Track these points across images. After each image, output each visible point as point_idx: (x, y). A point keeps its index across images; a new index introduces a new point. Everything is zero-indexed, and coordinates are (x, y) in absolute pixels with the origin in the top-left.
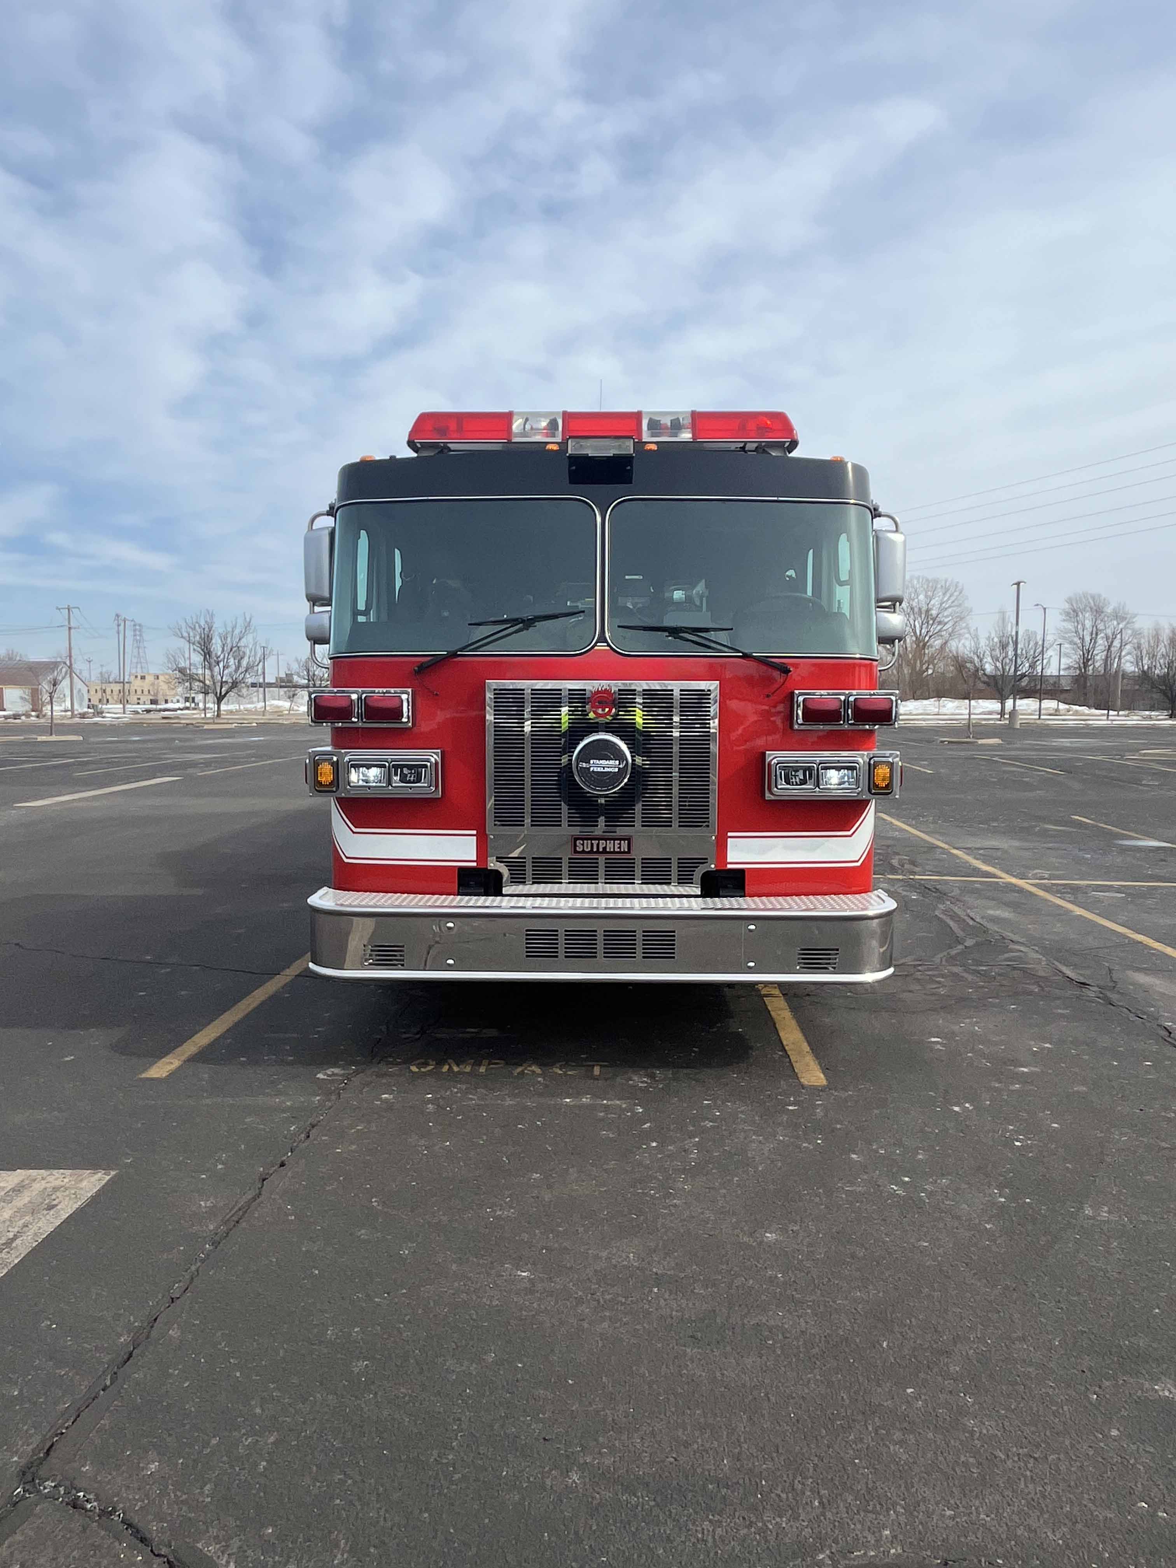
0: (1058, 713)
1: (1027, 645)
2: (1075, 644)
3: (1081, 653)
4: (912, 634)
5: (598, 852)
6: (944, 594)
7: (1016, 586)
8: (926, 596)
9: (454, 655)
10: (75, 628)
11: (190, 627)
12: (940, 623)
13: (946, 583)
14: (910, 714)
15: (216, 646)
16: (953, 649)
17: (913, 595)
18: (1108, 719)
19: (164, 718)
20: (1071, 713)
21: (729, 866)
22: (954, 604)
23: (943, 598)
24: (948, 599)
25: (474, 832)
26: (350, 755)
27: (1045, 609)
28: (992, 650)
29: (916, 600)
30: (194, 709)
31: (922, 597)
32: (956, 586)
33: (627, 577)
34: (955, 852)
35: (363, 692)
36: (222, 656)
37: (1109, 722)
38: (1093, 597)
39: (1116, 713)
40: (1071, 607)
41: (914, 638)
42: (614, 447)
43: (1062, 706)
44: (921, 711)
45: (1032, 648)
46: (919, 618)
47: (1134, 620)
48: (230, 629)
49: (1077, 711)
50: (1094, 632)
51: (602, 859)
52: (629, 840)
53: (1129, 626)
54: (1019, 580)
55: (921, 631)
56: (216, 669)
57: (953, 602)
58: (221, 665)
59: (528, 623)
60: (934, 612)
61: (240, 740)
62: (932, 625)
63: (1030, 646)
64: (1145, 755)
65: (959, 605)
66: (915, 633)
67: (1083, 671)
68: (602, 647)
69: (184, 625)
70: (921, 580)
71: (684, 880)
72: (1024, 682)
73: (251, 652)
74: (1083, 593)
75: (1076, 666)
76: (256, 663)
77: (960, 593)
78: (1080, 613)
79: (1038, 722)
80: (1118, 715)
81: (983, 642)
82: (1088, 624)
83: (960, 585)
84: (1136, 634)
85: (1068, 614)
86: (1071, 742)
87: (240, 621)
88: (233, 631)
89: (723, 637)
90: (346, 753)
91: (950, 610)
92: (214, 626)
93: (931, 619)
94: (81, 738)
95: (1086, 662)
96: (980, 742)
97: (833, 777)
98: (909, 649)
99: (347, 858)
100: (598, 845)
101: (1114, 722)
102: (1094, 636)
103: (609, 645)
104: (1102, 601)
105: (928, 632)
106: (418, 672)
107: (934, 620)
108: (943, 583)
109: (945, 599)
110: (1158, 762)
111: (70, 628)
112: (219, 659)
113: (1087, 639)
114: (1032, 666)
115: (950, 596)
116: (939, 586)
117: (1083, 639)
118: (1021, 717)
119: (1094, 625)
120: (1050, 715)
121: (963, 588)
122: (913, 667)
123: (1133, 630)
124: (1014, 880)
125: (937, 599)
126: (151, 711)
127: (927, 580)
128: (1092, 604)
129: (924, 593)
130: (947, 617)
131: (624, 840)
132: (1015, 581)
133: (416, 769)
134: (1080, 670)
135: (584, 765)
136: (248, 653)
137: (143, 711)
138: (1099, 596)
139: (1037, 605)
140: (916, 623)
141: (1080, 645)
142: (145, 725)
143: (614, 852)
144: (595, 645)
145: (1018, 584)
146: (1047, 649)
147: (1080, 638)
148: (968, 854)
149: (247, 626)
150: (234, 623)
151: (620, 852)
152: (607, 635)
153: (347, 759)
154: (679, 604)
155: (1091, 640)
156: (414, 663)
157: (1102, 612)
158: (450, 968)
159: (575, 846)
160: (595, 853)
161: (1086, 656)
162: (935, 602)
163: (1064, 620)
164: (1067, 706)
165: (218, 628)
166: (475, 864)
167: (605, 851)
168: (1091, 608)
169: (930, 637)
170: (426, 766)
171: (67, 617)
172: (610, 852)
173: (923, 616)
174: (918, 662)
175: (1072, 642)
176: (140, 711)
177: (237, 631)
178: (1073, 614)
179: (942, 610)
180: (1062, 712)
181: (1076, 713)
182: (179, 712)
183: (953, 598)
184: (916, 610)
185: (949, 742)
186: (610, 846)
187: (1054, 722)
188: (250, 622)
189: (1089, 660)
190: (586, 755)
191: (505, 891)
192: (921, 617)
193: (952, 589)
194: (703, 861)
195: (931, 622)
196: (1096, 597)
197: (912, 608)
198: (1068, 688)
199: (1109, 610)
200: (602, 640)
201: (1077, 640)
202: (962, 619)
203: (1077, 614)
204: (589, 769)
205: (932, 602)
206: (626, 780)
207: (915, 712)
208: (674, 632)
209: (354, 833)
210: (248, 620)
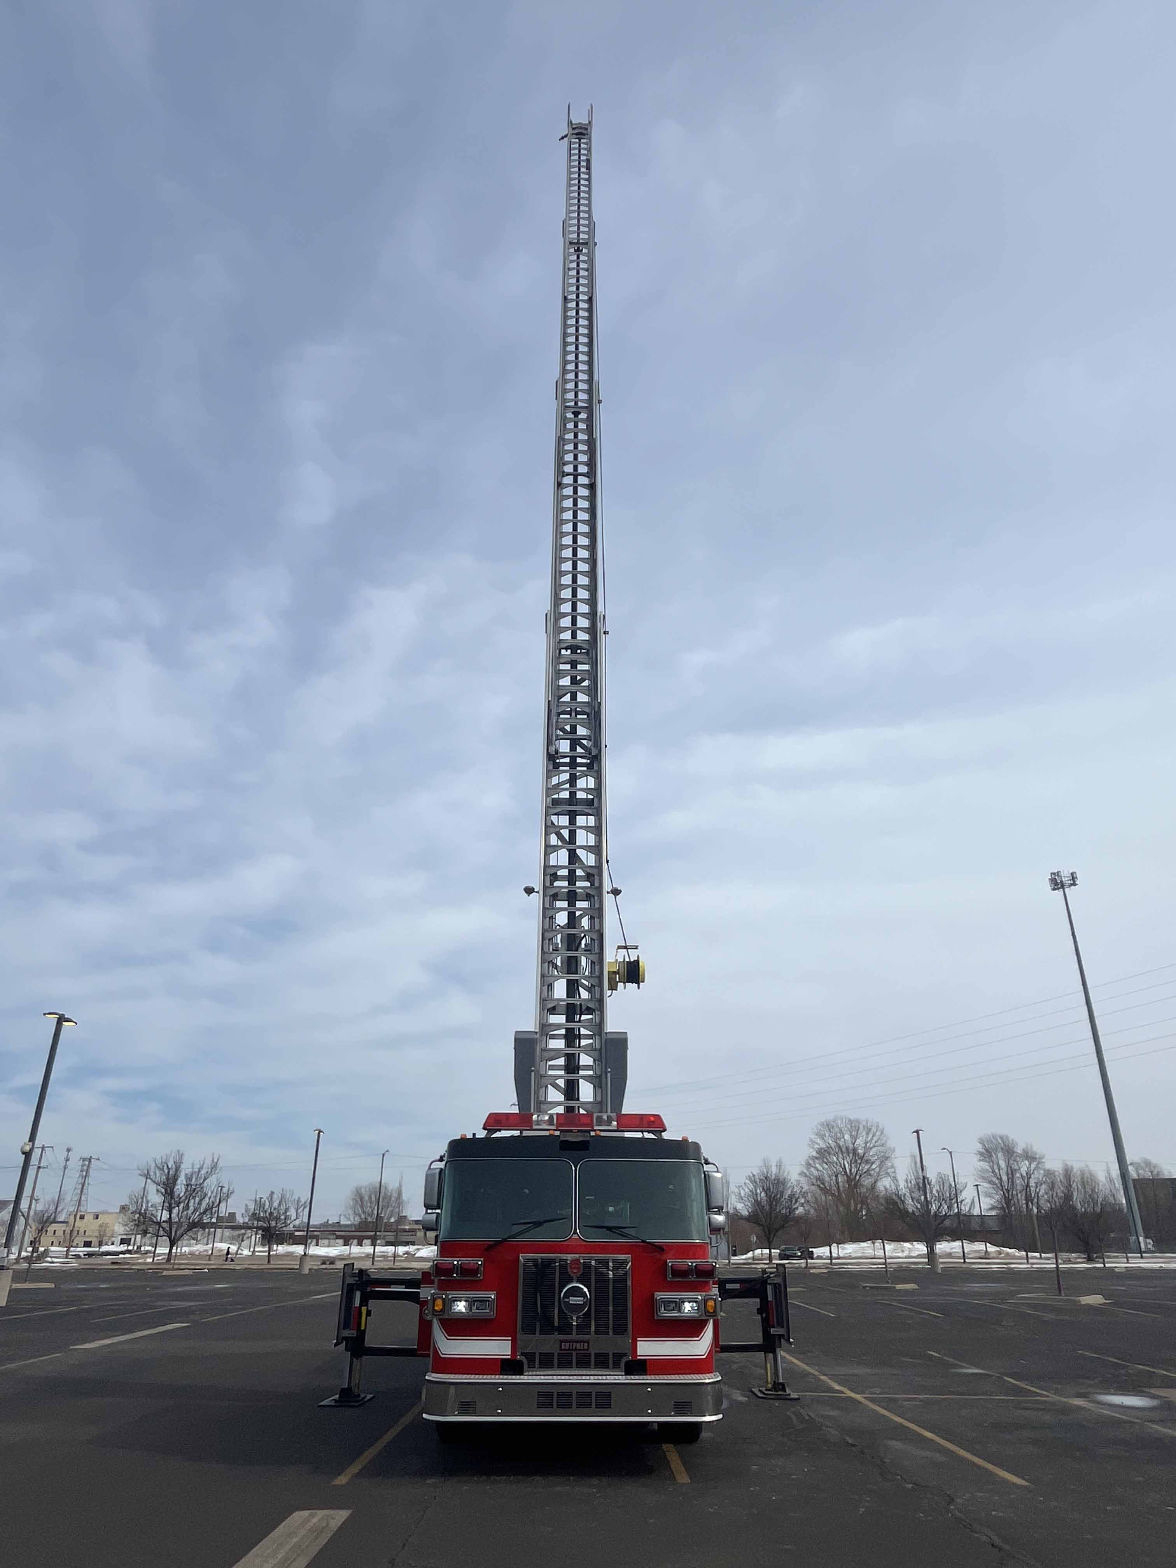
0: (987, 1256)
1: (942, 1187)
2: (995, 1184)
3: (1002, 1193)
4: (843, 1173)
5: (572, 1350)
6: (867, 1134)
7: (915, 1134)
8: (851, 1136)
9: (504, 1240)
10: (44, 1168)
11: (158, 1167)
12: (867, 1162)
13: (867, 1123)
14: (850, 1258)
15: (180, 1188)
16: (882, 1188)
17: (839, 1135)
18: (1028, 1263)
19: (113, 1263)
20: (1002, 1255)
21: (639, 1358)
22: (877, 1144)
23: (867, 1137)
24: (872, 1139)
25: (510, 1338)
26: (451, 1294)
27: (951, 1153)
28: (911, 1192)
29: (842, 1140)
30: (136, 1253)
31: (847, 1137)
32: (878, 1126)
33: (587, 1198)
34: (822, 1377)
35: (460, 1260)
36: (183, 1198)
37: (1029, 1266)
38: (1001, 1138)
39: (1037, 1255)
40: (984, 1147)
41: (845, 1177)
42: (581, 1136)
43: (992, 1249)
44: (859, 1255)
45: (947, 1190)
46: (848, 1157)
47: (1043, 1161)
48: (196, 1170)
49: (1008, 1253)
50: (1010, 1172)
51: (574, 1353)
52: (588, 1342)
53: (1040, 1166)
54: (919, 1129)
55: (850, 1170)
56: (175, 1211)
57: (876, 1142)
58: (181, 1206)
59: (538, 1224)
60: (861, 1151)
61: (208, 1287)
62: (860, 1164)
63: (945, 1188)
64: (1022, 1298)
65: (882, 1145)
66: (846, 1172)
67: (1007, 1211)
68: (575, 1236)
69: (154, 1165)
70: (844, 1121)
71: (616, 1366)
72: (947, 1223)
73: (212, 1193)
74: (992, 1134)
75: (999, 1206)
76: (216, 1204)
77: (882, 1133)
78: (993, 1154)
79: (964, 1266)
80: (1041, 1258)
81: (902, 1184)
82: (1003, 1164)
83: (881, 1127)
84: (1049, 1173)
85: (981, 1154)
86: (980, 1287)
87: (208, 1162)
88: (199, 1171)
89: (632, 1232)
90: (450, 1294)
91: (874, 1149)
92: (182, 1166)
93: (859, 1158)
94: (53, 1286)
95: (1008, 1200)
96: (898, 1287)
97: (687, 1307)
98: (841, 1189)
99: (443, 1354)
100: (573, 1345)
101: (1034, 1266)
102: (1010, 1176)
103: (578, 1236)
104: (1011, 1142)
105: (857, 1171)
106: (487, 1250)
107: (862, 1158)
108: (864, 1123)
109: (869, 1139)
110: (1029, 1306)
111: (39, 1168)
112: (181, 1200)
113: (1005, 1178)
114: (950, 1208)
115: (873, 1136)
116: (861, 1126)
117: (1001, 1179)
118: (941, 1260)
119: (1008, 1165)
120: (981, 1258)
121: (883, 1129)
122: (848, 1207)
123: (1045, 1170)
124: (853, 1395)
125: (861, 1138)
126: (93, 1255)
127: (850, 1120)
128: (1002, 1145)
129: (849, 1133)
130: (873, 1156)
131: (586, 1342)
132: (915, 1129)
133: (483, 1301)
134: (1005, 1211)
135: (567, 1300)
136: (209, 1194)
137: (85, 1255)
138: (1007, 1137)
139: (944, 1149)
140: (846, 1163)
141: (999, 1185)
142: (96, 1271)
143: (581, 1350)
144: (572, 1236)
145: (917, 1132)
146: (961, 1192)
147: (998, 1178)
148: (830, 1379)
149: (214, 1166)
150: (202, 1162)
151: (584, 1350)
152: (578, 1231)
153: (450, 1297)
154: (611, 1214)
155: (1008, 1180)
156: (485, 1244)
157: (1014, 1152)
158: (499, 1415)
159: (561, 1347)
160: (570, 1350)
161: (1007, 1196)
162: (860, 1142)
163: (980, 1160)
164: (998, 1249)
165: (186, 1168)
166: (509, 1357)
167: (576, 1349)
168: (1002, 1149)
169: (860, 1176)
170: (489, 1301)
171: (39, 1157)
172: (579, 1350)
173: (851, 1155)
174: (852, 1202)
175: (991, 1182)
176: (81, 1254)
177: (203, 1172)
178: (987, 1154)
179: (867, 1149)
180: (992, 1255)
181: (1008, 1255)
182: (121, 1256)
183: (875, 1139)
184: (844, 1149)
185: (871, 1287)
186: (578, 1346)
187: (981, 1265)
188: (217, 1163)
189: (1011, 1200)
190: (567, 1295)
191: (525, 1374)
192: (849, 1156)
193: (874, 1129)
194: (625, 1354)
195: (859, 1161)
196: (1005, 1138)
197: (840, 1147)
198: (997, 1229)
199: (1019, 1150)
200: (575, 1232)
201: (994, 1179)
202: (887, 1158)
203: (991, 1153)
204: (569, 1302)
205: (857, 1142)
206: (586, 1309)
207: (854, 1255)
208: (609, 1229)
209: (448, 1339)
210: (215, 1161)
